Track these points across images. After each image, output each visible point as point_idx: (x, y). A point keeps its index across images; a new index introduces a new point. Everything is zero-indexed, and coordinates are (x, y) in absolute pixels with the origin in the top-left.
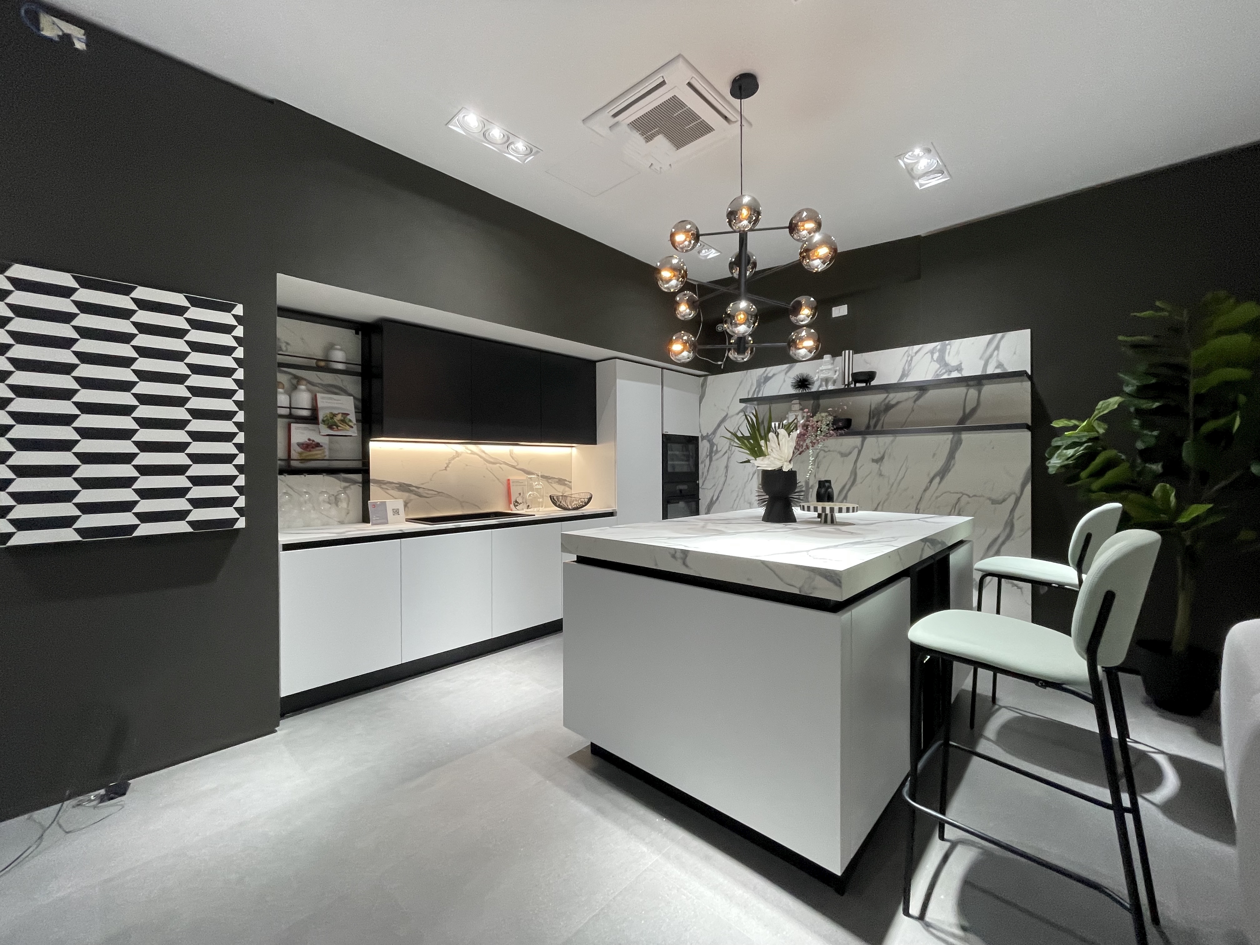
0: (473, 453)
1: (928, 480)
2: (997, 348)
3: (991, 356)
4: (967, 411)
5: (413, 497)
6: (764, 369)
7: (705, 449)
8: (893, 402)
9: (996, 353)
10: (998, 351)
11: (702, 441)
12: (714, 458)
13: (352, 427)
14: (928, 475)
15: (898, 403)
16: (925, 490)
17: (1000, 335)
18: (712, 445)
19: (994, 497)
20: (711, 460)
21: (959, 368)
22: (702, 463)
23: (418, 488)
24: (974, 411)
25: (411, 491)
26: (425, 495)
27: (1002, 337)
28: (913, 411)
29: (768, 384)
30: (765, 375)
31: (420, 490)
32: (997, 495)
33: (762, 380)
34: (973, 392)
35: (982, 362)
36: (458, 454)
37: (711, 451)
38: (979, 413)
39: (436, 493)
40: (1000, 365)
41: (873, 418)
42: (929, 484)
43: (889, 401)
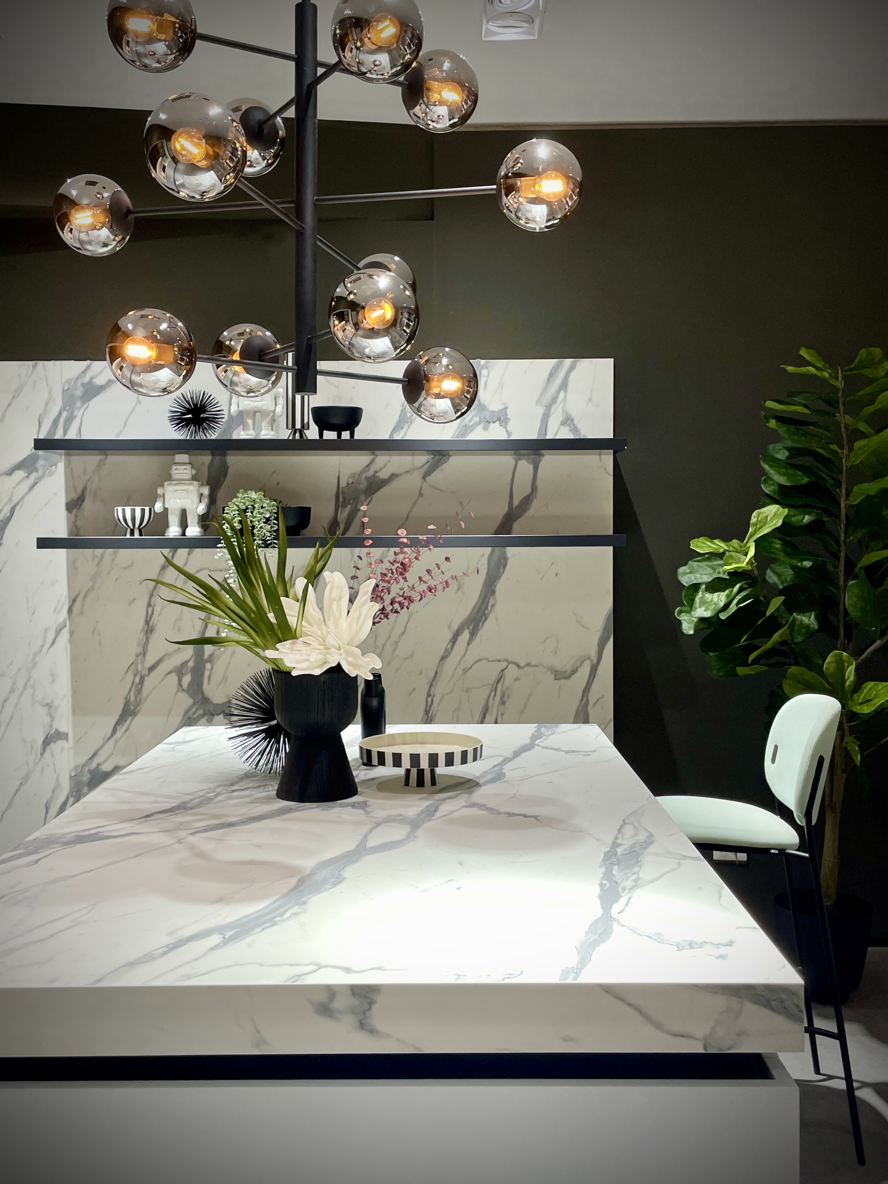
1: (449, 636)
2: (564, 386)
3: (554, 400)
4: (516, 503)
6: (83, 364)
8: (384, 475)
9: (562, 394)
10: (566, 392)
14: (449, 627)
15: (393, 476)
16: (443, 658)
17: (568, 362)
19: (559, 666)
21: (502, 418)
24: (527, 501)
27: (572, 368)
28: (421, 495)
29: (95, 403)
30: (86, 379)
32: (562, 663)
33: (79, 392)
34: (525, 467)
35: (541, 411)
38: (535, 508)
40: (568, 420)
41: (344, 506)
42: (450, 644)
43: (376, 472)
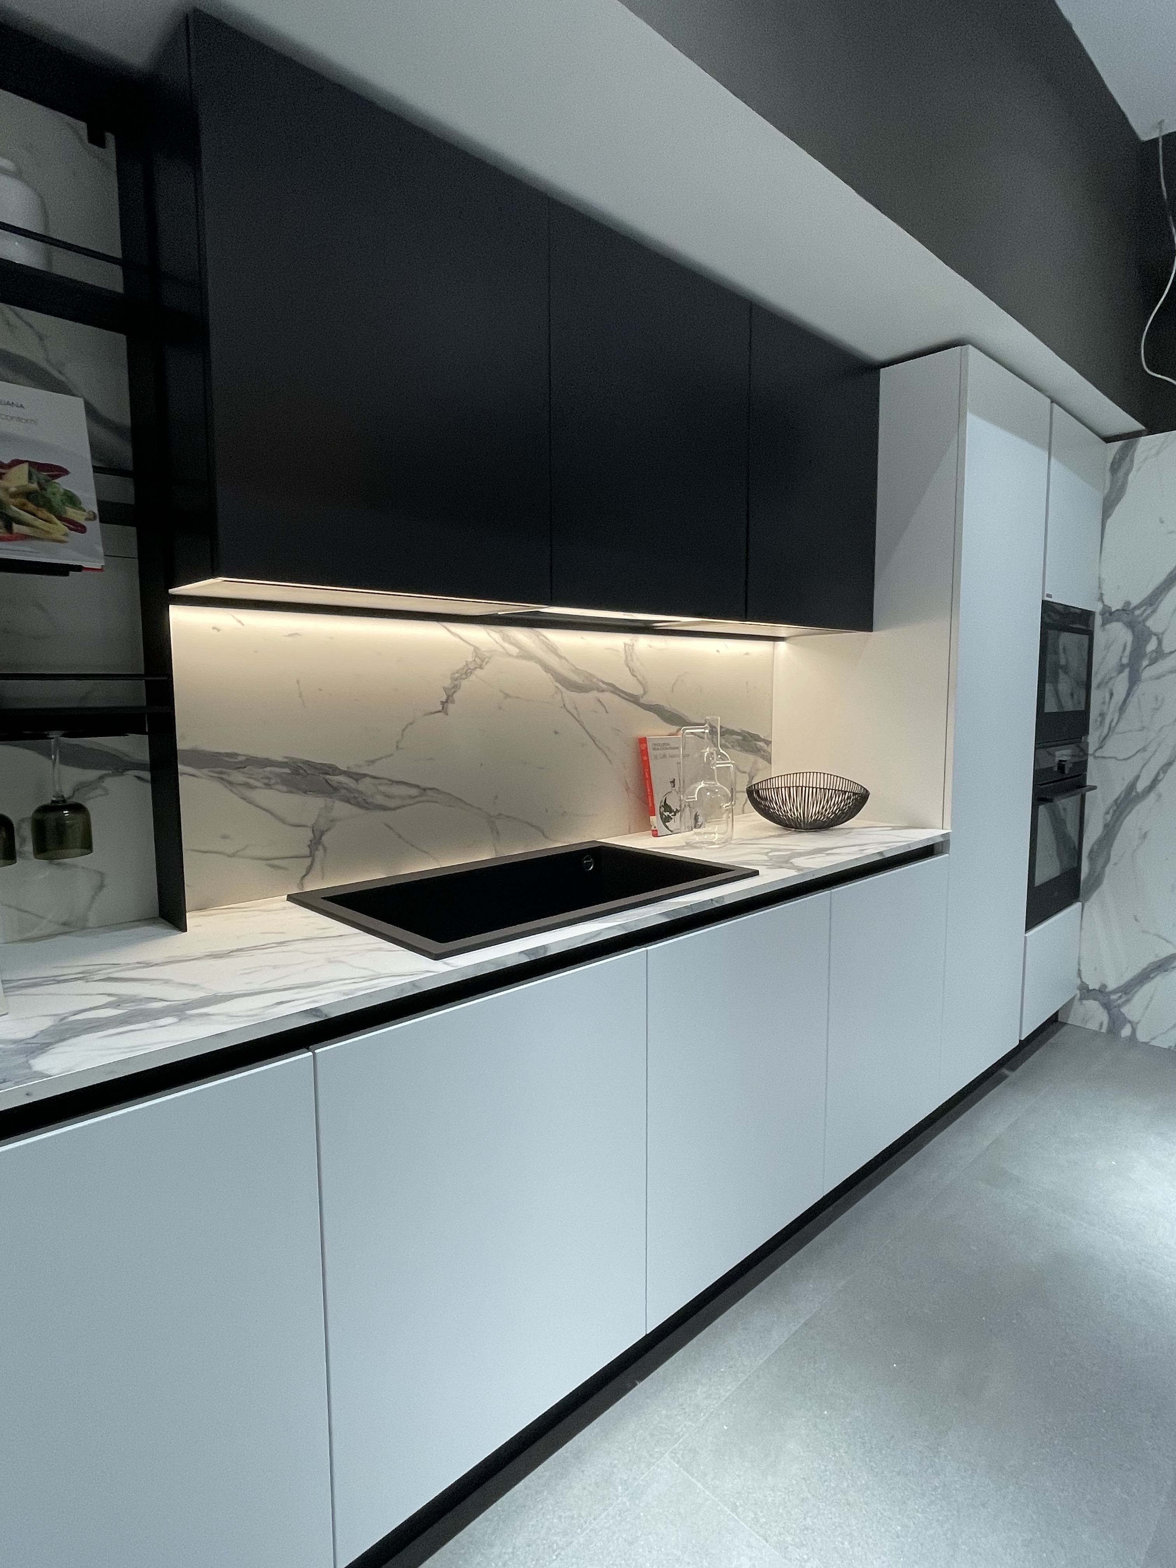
0: (526, 655)
5: (340, 809)
7: (1117, 648)
11: (1103, 624)
12: (1146, 674)
13: (81, 529)
18: (1141, 635)
20: (1134, 680)
22: (1098, 687)
23: (358, 777)
25: (331, 790)
26: (379, 800)
31: (364, 786)
36: (480, 659)
37: (1137, 653)
39: (414, 792)
